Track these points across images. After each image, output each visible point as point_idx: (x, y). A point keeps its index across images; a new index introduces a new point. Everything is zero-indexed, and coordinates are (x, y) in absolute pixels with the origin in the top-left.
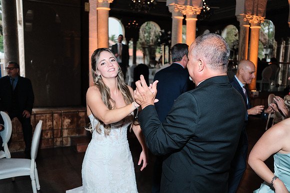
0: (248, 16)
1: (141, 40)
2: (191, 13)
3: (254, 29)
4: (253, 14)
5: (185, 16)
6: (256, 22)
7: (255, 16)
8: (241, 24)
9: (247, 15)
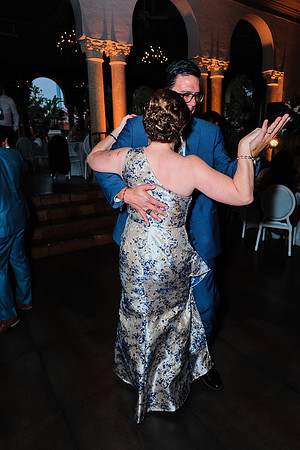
3: (216, 79)
4: (211, 57)
6: (217, 69)
7: (214, 60)
9: (203, 59)
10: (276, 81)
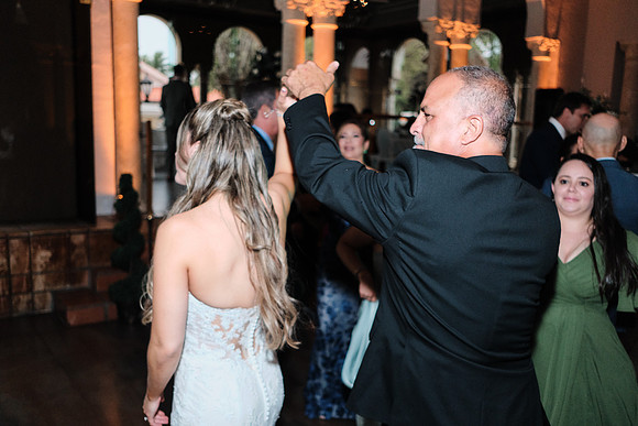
1: (219, 67)
2: (323, 13)
3: (458, 50)
5: (310, 20)
8: (430, 39)
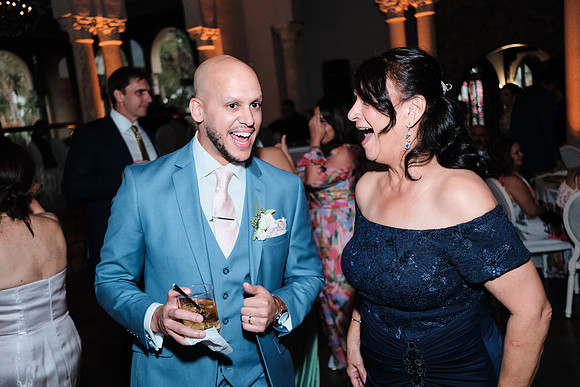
0: (83, 19)
3: (108, 47)
4: (93, 14)
6: (107, 32)
7: (99, 19)
8: (71, 38)
9: (78, 18)
10: (210, 42)
